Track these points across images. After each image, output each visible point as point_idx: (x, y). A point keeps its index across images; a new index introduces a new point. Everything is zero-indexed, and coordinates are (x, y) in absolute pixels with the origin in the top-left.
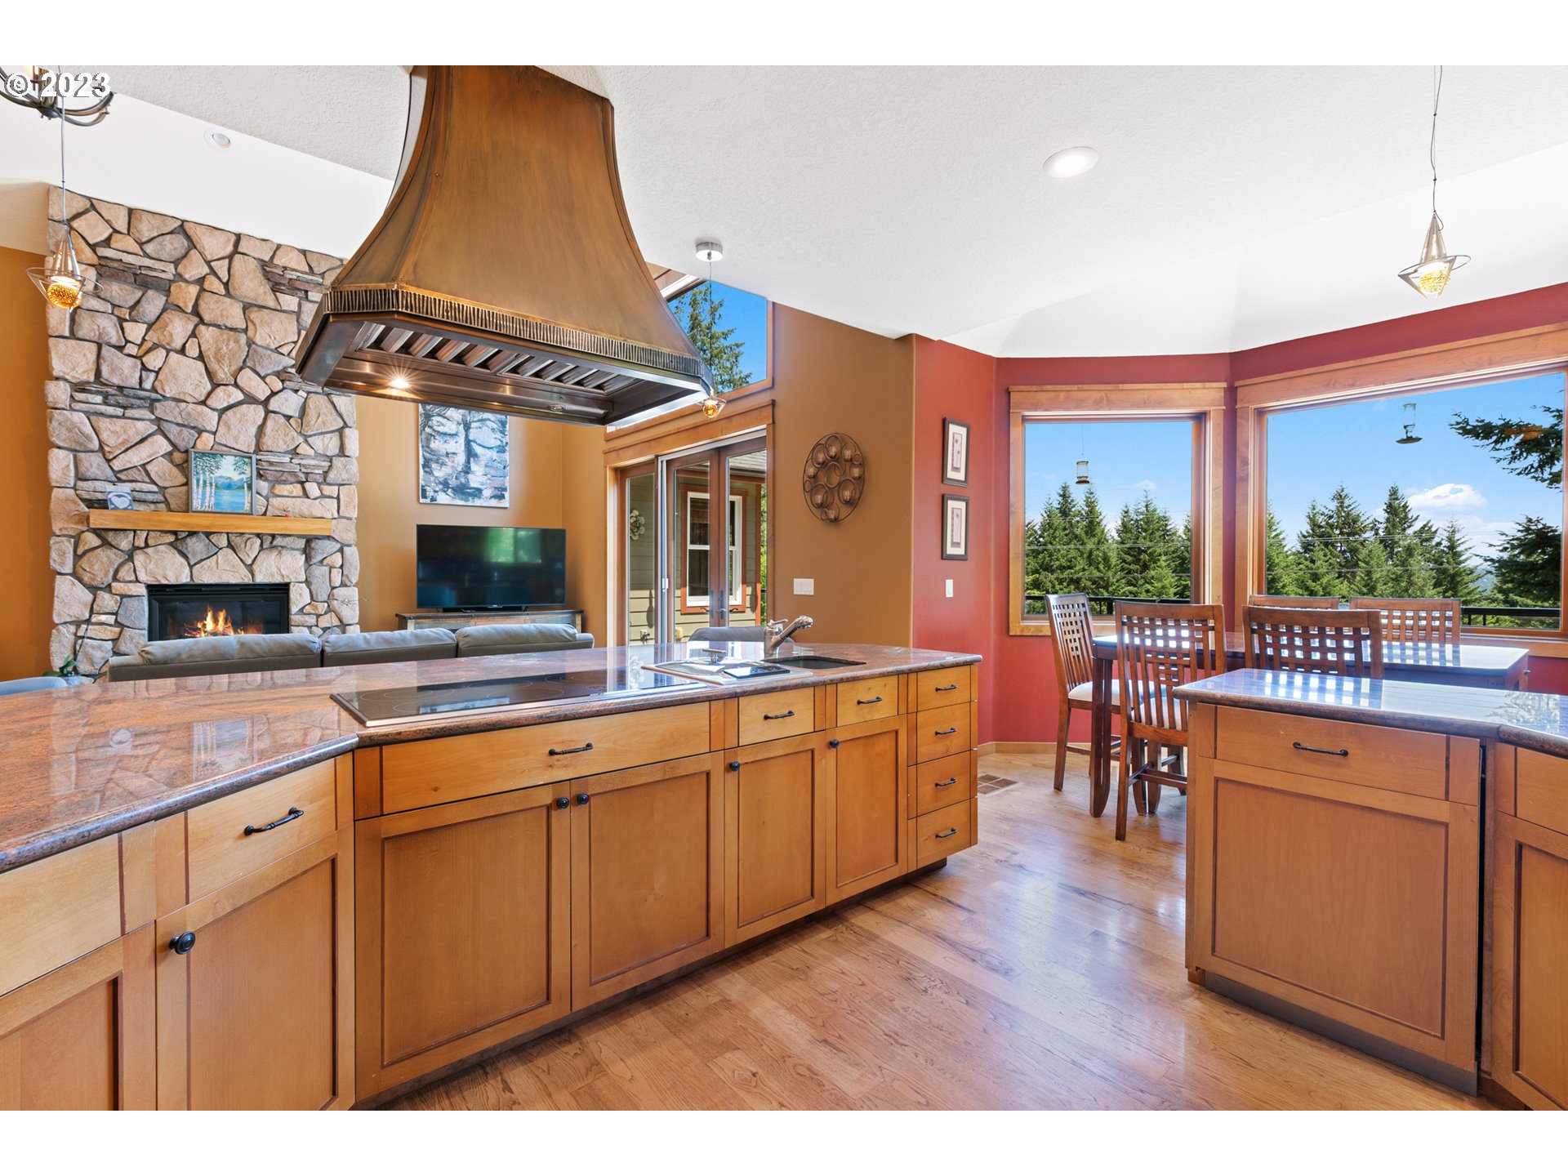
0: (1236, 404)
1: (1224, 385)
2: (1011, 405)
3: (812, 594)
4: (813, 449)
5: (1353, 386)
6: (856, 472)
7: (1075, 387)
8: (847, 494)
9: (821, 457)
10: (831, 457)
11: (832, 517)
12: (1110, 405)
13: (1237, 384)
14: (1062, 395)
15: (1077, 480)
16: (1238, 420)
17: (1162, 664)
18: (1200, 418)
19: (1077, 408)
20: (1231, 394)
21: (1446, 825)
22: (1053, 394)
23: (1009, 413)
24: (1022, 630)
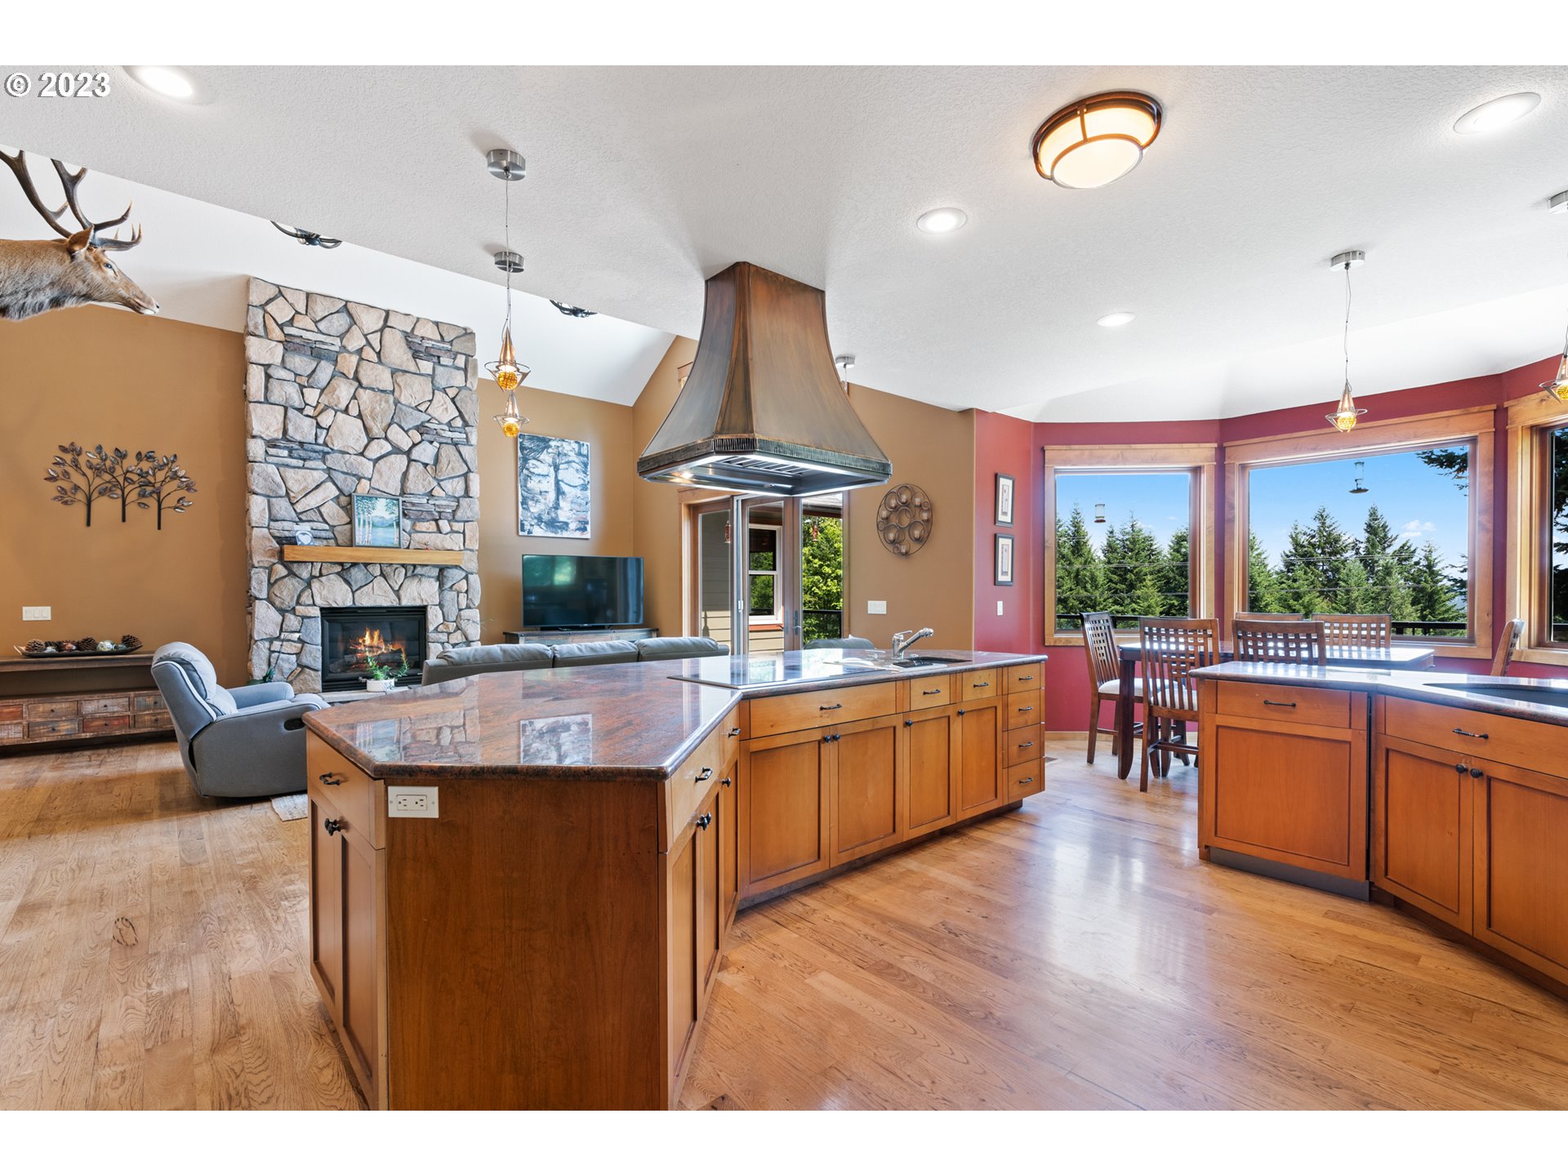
0: (1225, 460)
1: (1215, 445)
2: (1046, 461)
3: (885, 613)
4: (886, 496)
5: (1315, 449)
6: (925, 516)
7: (1097, 447)
8: (917, 533)
9: (893, 503)
10: (903, 503)
11: (904, 551)
12: (1125, 461)
13: (1225, 445)
14: (1087, 452)
15: (1096, 519)
16: (1226, 474)
17: (1174, 662)
18: (1196, 471)
19: (1099, 463)
20: (1221, 453)
21: (1350, 743)
22: (1079, 452)
23: (1044, 467)
24: (1055, 642)
